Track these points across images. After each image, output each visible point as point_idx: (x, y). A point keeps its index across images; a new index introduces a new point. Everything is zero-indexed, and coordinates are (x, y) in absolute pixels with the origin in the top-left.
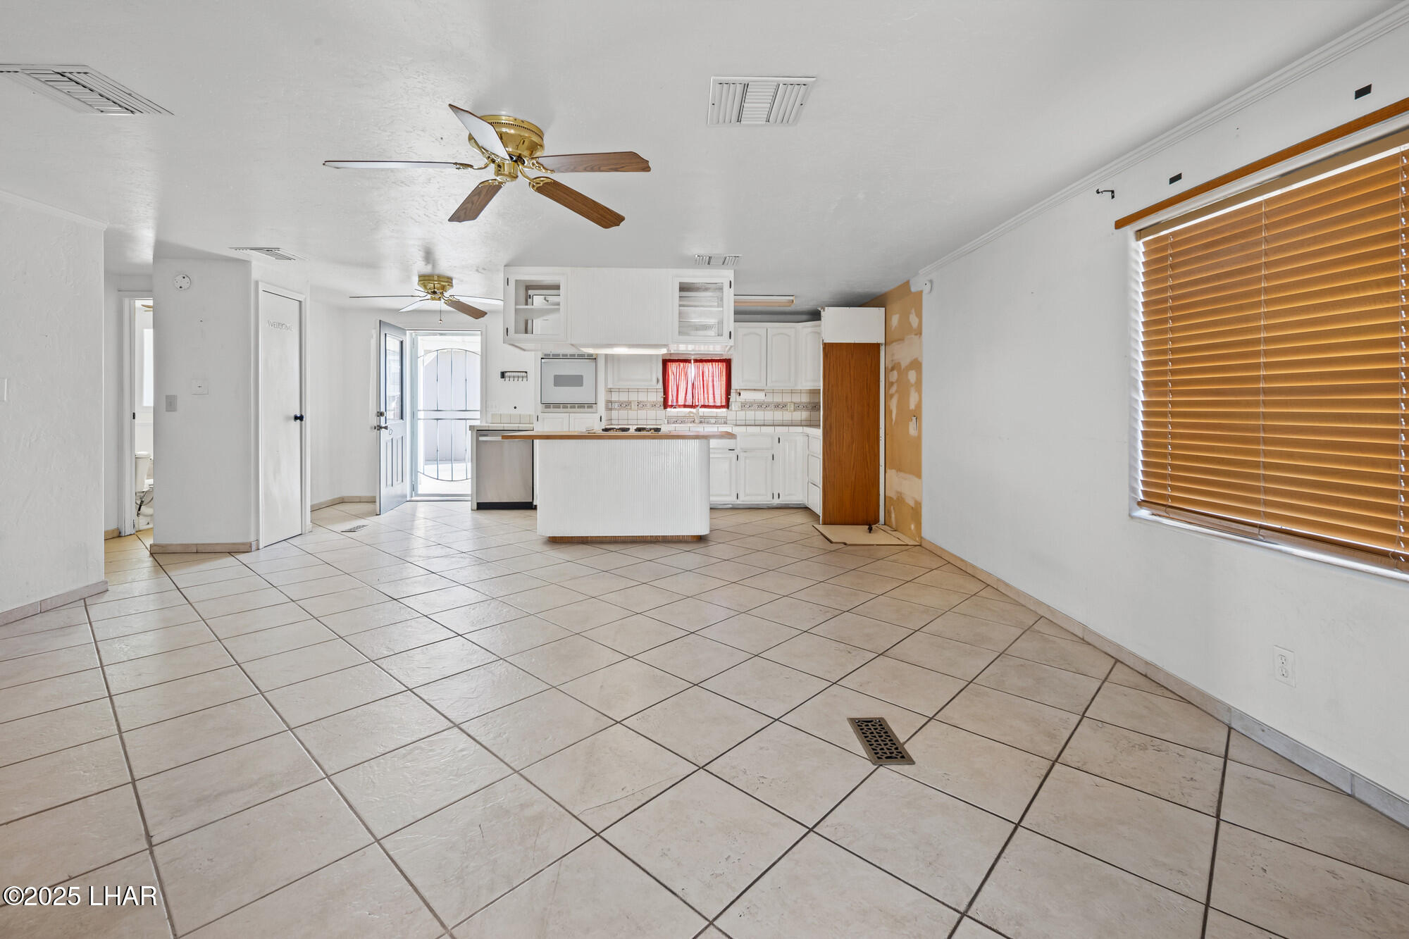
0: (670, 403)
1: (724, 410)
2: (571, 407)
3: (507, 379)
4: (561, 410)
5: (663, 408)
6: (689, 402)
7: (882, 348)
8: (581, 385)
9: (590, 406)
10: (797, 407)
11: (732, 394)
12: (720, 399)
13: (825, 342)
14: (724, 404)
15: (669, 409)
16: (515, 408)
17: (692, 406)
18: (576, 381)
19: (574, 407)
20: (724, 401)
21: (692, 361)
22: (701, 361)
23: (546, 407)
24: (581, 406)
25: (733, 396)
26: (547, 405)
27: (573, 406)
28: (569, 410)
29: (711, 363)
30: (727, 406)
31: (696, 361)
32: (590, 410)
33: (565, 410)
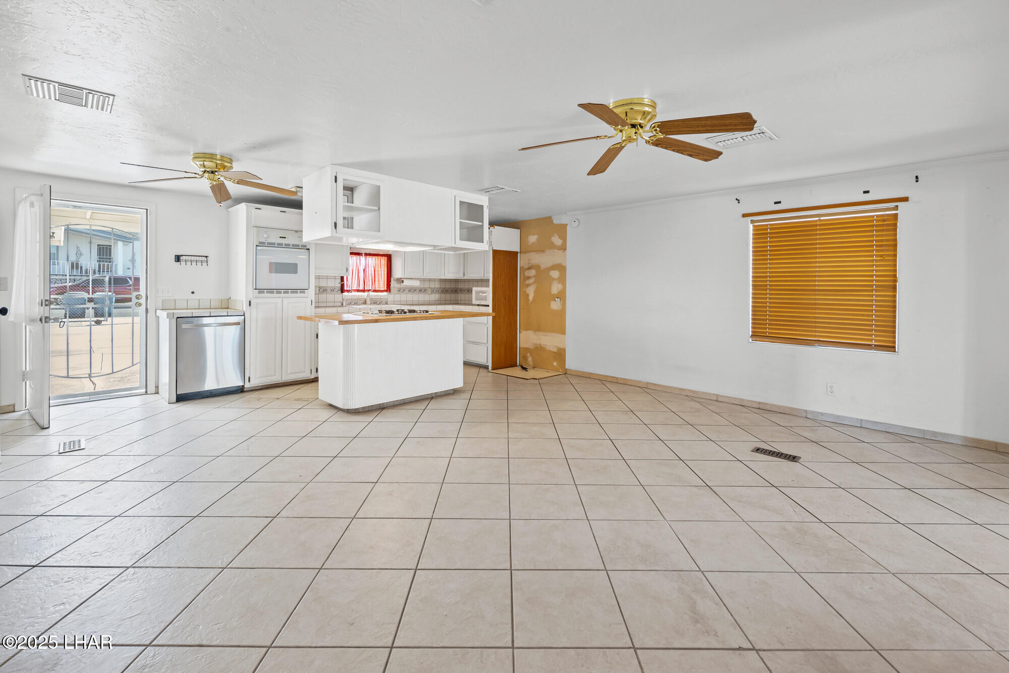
0: (345, 289)
1: (385, 293)
2: (284, 293)
3: (183, 263)
4: (275, 295)
5: (340, 292)
6: (361, 288)
7: (519, 254)
8: (296, 272)
9: (303, 291)
10: (433, 291)
11: (392, 281)
12: (382, 285)
13: (494, 249)
14: (386, 289)
15: (346, 294)
16: (193, 293)
17: (364, 291)
18: (292, 268)
19: (288, 293)
20: (387, 287)
21: (363, 254)
22: (370, 255)
23: (259, 293)
24: (294, 291)
25: (393, 283)
26: (261, 291)
27: (286, 291)
28: (282, 295)
29: (377, 257)
30: (388, 289)
31: (366, 255)
32: (302, 295)
33: (279, 295)
